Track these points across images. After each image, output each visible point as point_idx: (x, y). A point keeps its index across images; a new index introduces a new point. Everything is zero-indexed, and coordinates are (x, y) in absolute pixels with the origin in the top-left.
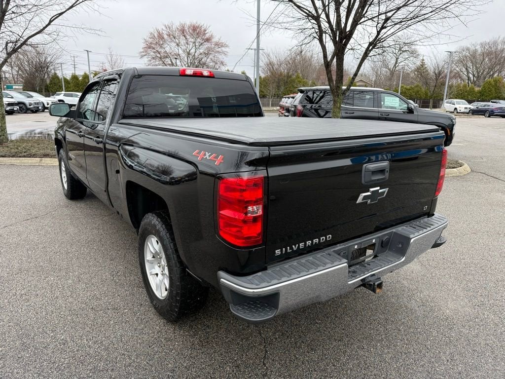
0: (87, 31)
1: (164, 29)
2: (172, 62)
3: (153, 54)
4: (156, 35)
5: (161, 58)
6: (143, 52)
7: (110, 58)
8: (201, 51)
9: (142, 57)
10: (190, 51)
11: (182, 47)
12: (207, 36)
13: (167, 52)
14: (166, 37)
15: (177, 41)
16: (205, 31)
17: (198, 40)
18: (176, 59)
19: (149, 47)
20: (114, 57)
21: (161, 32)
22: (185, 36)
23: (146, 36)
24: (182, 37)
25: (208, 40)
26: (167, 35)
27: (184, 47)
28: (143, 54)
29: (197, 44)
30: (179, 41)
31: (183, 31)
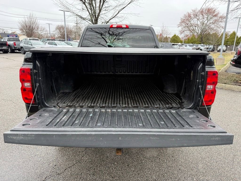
0: (133, 15)
1: (192, 12)
2: (193, 29)
3: (184, 25)
4: (187, 16)
5: (188, 27)
6: (179, 24)
7: (162, 28)
8: (211, 22)
9: (179, 27)
10: (204, 22)
11: (200, 21)
12: (215, 13)
13: (192, 23)
14: (192, 16)
15: (198, 17)
16: (215, 11)
17: (210, 16)
18: (195, 27)
19: (183, 21)
20: (164, 28)
21: (190, 14)
22: (202, 15)
23: (182, 16)
24: (201, 15)
25: (215, 16)
26: (193, 15)
27: (201, 21)
28: (180, 25)
29: (209, 18)
30: (199, 18)
31: (202, 12)
